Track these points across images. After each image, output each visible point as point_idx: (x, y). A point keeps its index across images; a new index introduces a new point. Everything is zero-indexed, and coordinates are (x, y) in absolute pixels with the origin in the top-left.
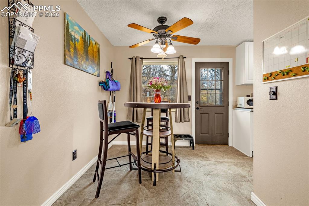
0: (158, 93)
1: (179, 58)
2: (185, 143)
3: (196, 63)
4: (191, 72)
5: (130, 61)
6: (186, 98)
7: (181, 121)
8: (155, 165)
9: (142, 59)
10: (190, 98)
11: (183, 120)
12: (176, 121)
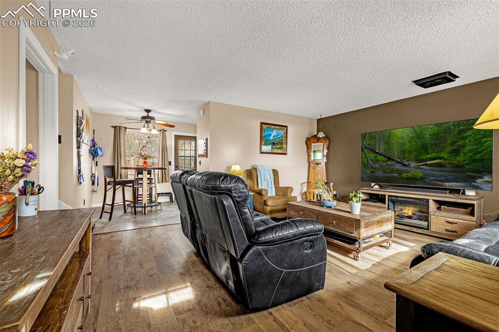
0: (146, 160)
1: (160, 131)
2: (166, 199)
3: (175, 135)
4: (171, 143)
5: (113, 129)
6: (167, 164)
7: (163, 182)
8: (145, 204)
9: (126, 128)
10: (170, 163)
11: (164, 181)
12: (158, 183)
